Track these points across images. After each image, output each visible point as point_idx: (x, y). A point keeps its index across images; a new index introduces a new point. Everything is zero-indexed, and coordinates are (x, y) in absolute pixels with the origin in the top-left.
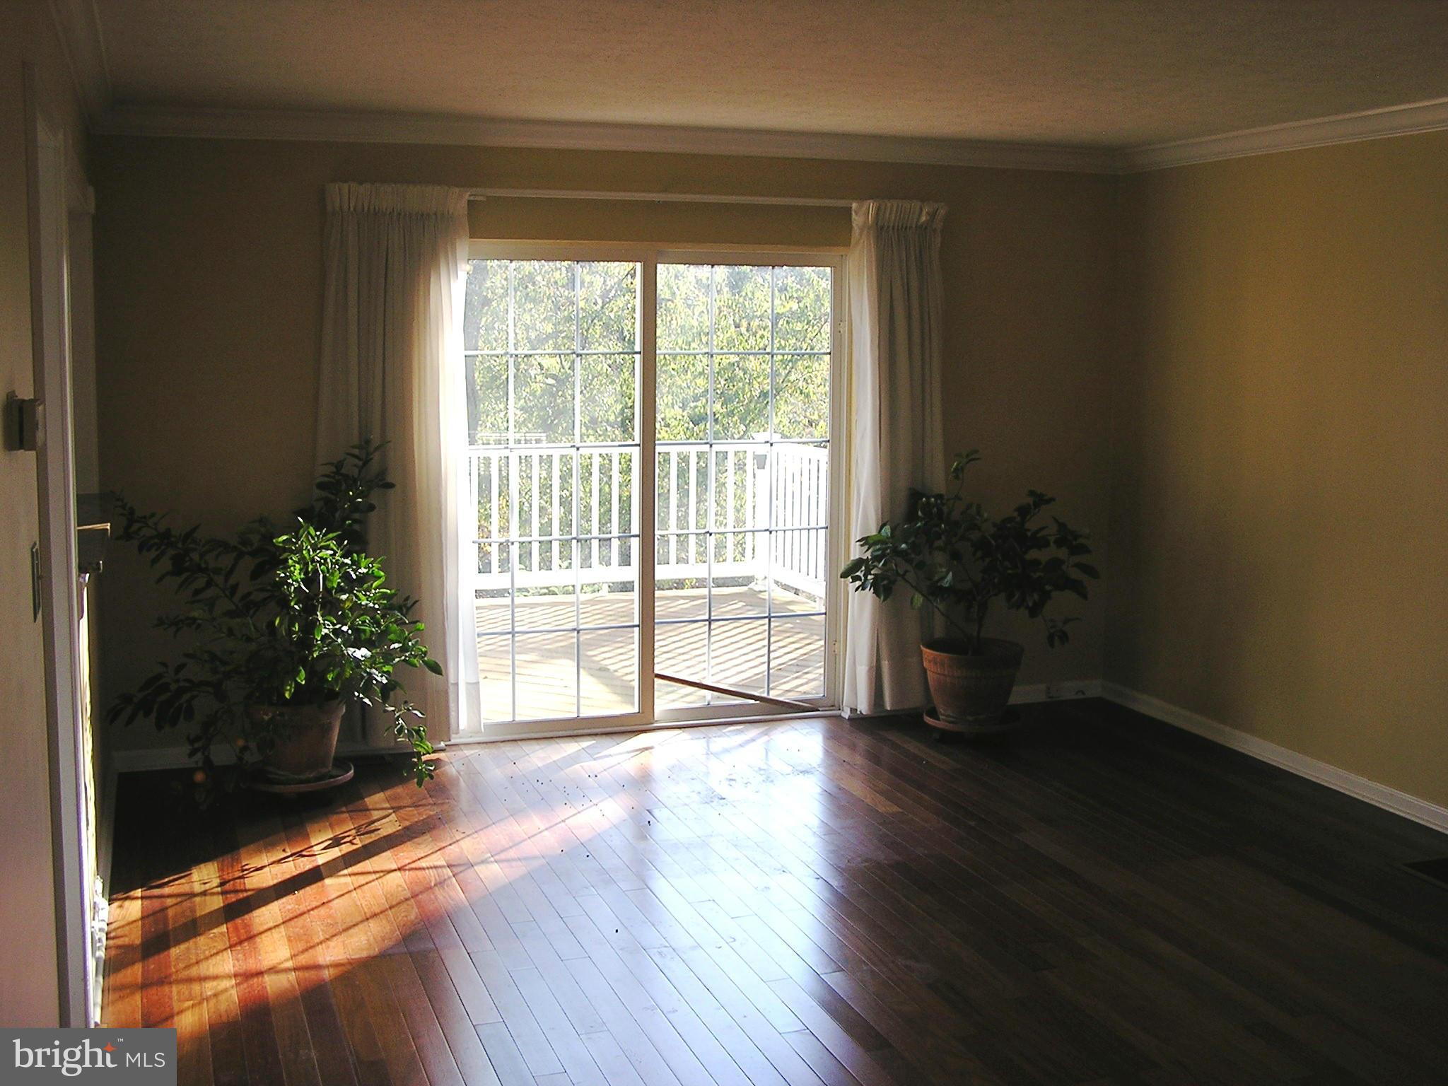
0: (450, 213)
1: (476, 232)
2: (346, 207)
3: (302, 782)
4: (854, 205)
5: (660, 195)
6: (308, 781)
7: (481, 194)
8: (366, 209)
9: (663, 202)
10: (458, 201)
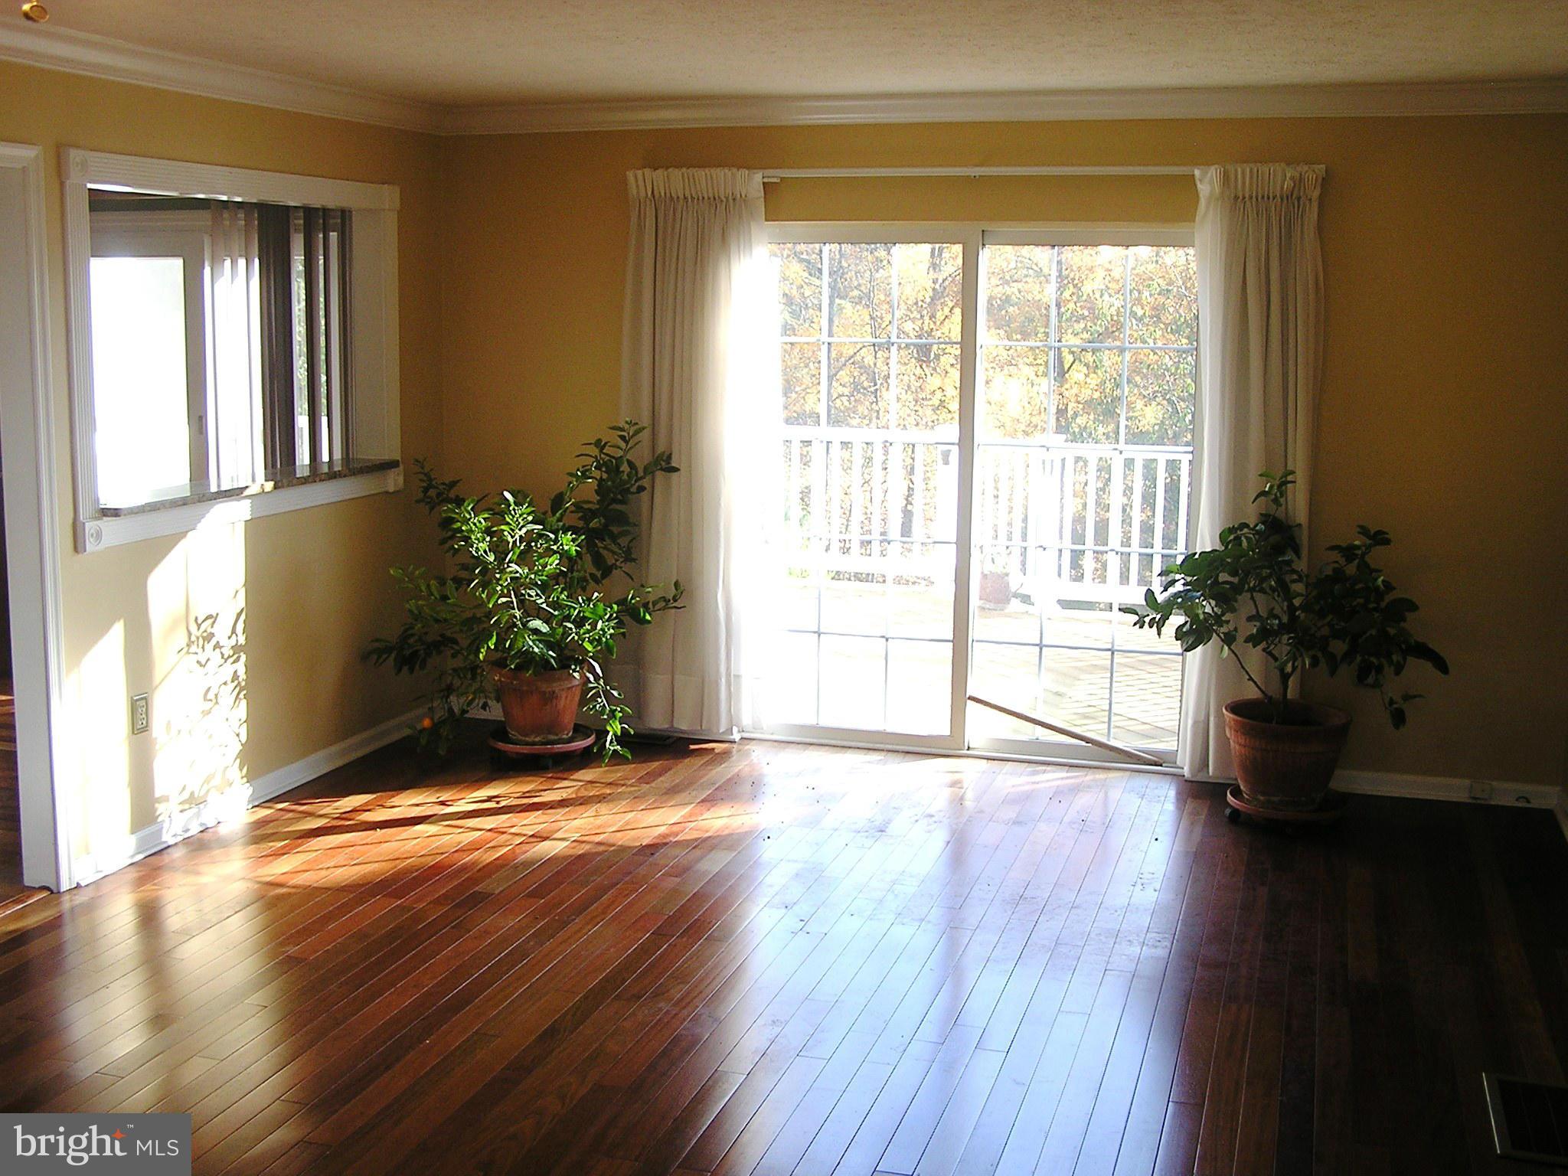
0: (743, 196)
1: (772, 215)
2: (643, 194)
3: (527, 744)
4: (1197, 173)
5: (977, 169)
6: (534, 744)
7: (775, 175)
8: (663, 194)
9: (980, 176)
10: (753, 182)
